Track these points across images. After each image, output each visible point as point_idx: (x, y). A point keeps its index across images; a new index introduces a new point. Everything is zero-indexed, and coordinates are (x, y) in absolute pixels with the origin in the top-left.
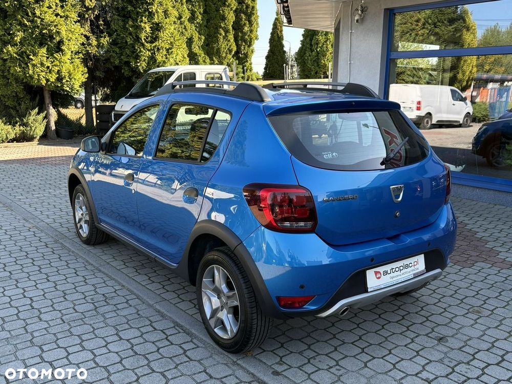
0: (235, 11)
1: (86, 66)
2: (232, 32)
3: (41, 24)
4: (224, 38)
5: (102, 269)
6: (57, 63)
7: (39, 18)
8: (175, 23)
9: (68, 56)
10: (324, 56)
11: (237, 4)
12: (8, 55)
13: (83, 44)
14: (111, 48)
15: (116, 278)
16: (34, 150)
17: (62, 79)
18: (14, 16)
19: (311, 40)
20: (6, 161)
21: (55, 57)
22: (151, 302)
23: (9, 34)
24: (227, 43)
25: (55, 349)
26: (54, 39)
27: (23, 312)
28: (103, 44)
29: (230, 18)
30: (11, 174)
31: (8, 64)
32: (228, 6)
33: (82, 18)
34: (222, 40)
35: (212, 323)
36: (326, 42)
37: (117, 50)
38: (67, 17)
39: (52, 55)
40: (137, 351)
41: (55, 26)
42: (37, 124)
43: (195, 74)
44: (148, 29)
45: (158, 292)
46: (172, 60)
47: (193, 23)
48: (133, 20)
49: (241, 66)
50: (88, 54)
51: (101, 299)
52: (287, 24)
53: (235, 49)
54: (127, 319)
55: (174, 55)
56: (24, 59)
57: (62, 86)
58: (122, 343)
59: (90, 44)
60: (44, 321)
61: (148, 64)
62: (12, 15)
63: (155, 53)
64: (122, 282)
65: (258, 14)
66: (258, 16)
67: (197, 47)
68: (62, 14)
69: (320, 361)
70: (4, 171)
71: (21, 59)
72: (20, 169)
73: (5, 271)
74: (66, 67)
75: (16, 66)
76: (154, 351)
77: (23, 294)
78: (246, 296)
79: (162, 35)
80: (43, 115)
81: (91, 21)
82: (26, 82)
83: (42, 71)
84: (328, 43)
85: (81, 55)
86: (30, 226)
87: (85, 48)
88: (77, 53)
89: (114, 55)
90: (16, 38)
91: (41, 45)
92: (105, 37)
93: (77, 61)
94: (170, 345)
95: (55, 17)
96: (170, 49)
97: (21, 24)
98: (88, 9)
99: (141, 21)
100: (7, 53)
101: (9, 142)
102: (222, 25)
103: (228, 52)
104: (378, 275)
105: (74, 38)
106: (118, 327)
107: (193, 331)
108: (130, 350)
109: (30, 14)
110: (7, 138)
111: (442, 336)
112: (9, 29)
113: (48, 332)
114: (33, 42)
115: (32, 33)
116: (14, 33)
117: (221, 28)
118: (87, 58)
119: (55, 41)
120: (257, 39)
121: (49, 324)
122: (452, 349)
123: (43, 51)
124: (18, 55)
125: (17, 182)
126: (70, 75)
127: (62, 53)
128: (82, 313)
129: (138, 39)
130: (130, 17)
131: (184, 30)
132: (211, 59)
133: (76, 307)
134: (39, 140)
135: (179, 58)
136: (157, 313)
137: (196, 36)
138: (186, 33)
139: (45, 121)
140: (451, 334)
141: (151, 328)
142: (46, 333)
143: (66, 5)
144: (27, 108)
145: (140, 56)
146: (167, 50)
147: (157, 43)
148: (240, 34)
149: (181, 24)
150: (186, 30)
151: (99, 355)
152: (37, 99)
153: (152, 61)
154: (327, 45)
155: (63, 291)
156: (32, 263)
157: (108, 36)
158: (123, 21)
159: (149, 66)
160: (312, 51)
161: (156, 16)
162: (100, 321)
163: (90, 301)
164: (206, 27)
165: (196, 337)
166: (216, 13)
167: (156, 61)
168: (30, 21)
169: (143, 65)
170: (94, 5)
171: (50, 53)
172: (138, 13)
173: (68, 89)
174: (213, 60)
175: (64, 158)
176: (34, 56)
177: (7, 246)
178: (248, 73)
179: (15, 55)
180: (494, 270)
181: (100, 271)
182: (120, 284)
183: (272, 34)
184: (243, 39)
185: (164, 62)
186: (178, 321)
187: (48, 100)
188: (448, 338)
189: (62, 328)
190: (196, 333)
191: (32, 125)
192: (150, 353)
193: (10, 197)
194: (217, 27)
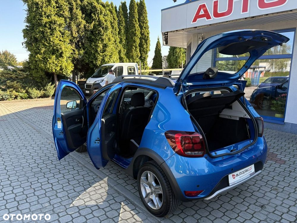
0: (140, 38)
1: (73, 63)
2: (138, 48)
3: (53, 45)
4: (135, 50)
5: (86, 166)
6: (60, 62)
7: (52, 42)
8: (113, 44)
9: (65, 59)
10: (179, 58)
11: (140, 35)
12: (38, 59)
13: (72, 53)
14: (85, 55)
15: (93, 171)
16: (49, 102)
17: (62, 69)
18: (41, 41)
19: (173, 51)
20: (37, 107)
21: (59, 60)
22: (112, 186)
23: (38, 49)
24: (136, 53)
25: (66, 215)
26: (59, 51)
27: (48, 192)
28: (81, 53)
29: (138, 41)
30: (39, 114)
31: (38, 63)
32: (137, 36)
33: (71, 42)
34: (134, 51)
35: (146, 200)
36: (180, 52)
37: (87, 56)
38: (65, 41)
39: (58, 58)
40: (108, 216)
41: (59, 45)
42: (51, 90)
43: (123, 67)
44: (101, 47)
45: (115, 179)
46: (112, 60)
47: (121, 44)
48: (95, 42)
49: (142, 63)
50: (74, 58)
51: (87, 184)
52: (165, 45)
53: (140, 55)
54: (101, 195)
55: (113, 58)
56: (45, 60)
57: (62, 72)
58: (100, 211)
59: (75, 54)
60: (59, 198)
61: (101, 62)
62: (40, 40)
63: (104, 58)
64: (96, 173)
65: (150, 40)
66: (150, 41)
67: (123, 54)
68: (63, 40)
69: (203, 221)
70: (36, 113)
71: (44, 60)
72: (44, 112)
73: (38, 167)
74: (64, 64)
75: (42, 64)
76: (117, 216)
77: (48, 181)
78: (167, 189)
79: (108, 49)
80: (53, 85)
81: (76, 43)
82: (46, 71)
83: (53, 66)
84: (181, 52)
85: (71, 59)
86: (50, 142)
87: (73, 55)
88: (69, 57)
89: (86, 58)
90: (41, 51)
91: (53, 54)
92: (82, 50)
93: (69, 61)
94: (125, 212)
95: (59, 42)
96: (111, 55)
97: (44, 45)
98: (74, 38)
99: (98, 43)
100: (37, 58)
101: (38, 98)
102: (134, 44)
103: (137, 57)
104: (234, 177)
105: (68, 51)
106: (97, 200)
107: (136, 203)
108: (105, 215)
109: (48, 40)
110: (37, 96)
111: (262, 205)
112: (39, 47)
113: (61, 204)
114: (49, 53)
115: (49, 49)
116: (41, 49)
117: (133, 46)
118: (73, 60)
119: (59, 52)
120: (149, 51)
121: (61, 199)
122: (269, 212)
123: (54, 56)
124: (43, 59)
125: (42, 118)
126: (66, 67)
127: (63, 57)
128: (78, 192)
129: (97, 51)
130: (93, 41)
131: (117, 47)
132: (129, 60)
133: (75, 189)
134: (52, 97)
135: (115, 59)
136: (116, 192)
137: (122, 50)
138: (118, 48)
139: (55, 88)
140: (266, 203)
141: (114, 201)
142: (60, 205)
143: (65, 36)
144: (46, 83)
145: (97, 59)
146: (110, 56)
147: (105, 53)
148: (142, 49)
149: (116, 44)
150: (118, 47)
151: (89, 219)
152: (51, 78)
153: (103, 61)
154: (180, 53)
155: (68, 179)
156: (52, 163)
157: (84, 50)
158: (90, 43)
159: (102, 64)
160: (174, 56)
161: (105, 40)
162: (88, 197)
163: (81, 185)
164: (127, 45)
165: (137, 206)
166: (131, 39)
167: (105, 61)
168: (48, 43)
169: (99, 63)
170: (77, 36)
171: (57, 58)
172: (97, 39)
173: (65, 74)
174: (130, 60)
175: (64, 106)
176: (50, 59)
177: (39, 153)
178: (146, 66)
179: (41, 59)
180: (277, 165)
181: (85, 167)
182: (95, 174)
183: (156, 48)
184: (143, 51)
185: (108, 61)
186: (127, 196)
187: (56, 79)
188: (266, 206)
189: (68, 202)
190: (137, 204)
191: (49, 90)
192: (115, 217)
193: (40, 126)
194: (132, 46)
